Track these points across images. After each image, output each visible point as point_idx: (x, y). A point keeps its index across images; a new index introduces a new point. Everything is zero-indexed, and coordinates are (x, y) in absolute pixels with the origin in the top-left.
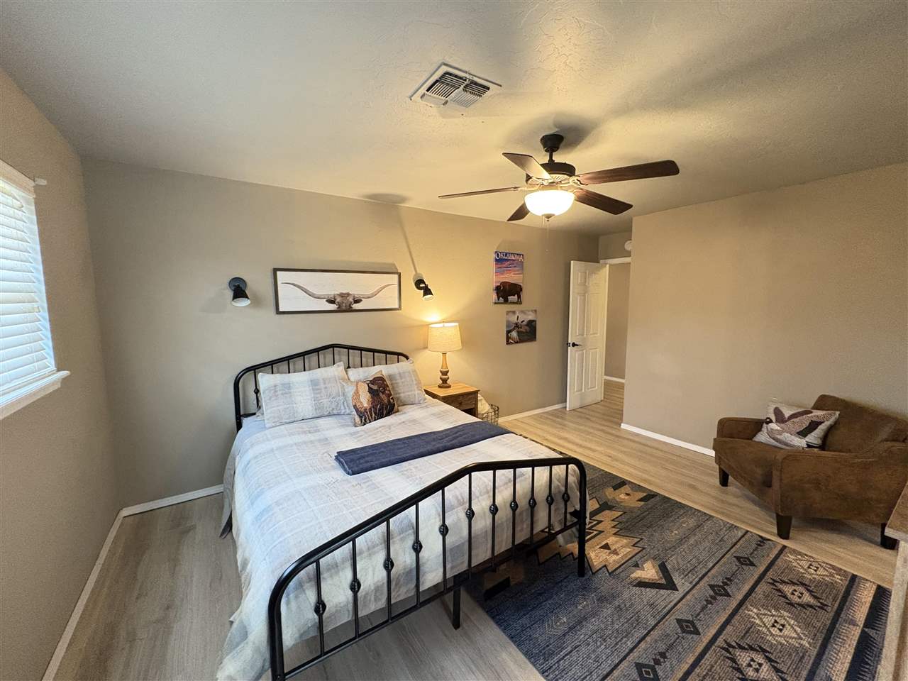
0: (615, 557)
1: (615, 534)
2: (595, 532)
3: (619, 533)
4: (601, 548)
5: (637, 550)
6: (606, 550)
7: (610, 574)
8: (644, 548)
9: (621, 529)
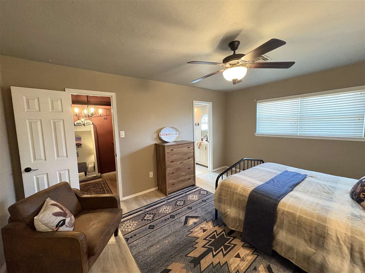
0: (202, 226)
1: (198, 238)
2: (208, 239)
3: (196, 239)
4: (207, 230)
5: (191, 230)
6: (205, 229)
7: (206, 220)
8: (188, 231)
9: (194, 241)
